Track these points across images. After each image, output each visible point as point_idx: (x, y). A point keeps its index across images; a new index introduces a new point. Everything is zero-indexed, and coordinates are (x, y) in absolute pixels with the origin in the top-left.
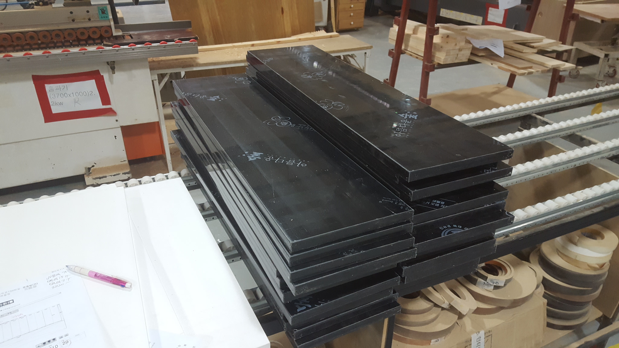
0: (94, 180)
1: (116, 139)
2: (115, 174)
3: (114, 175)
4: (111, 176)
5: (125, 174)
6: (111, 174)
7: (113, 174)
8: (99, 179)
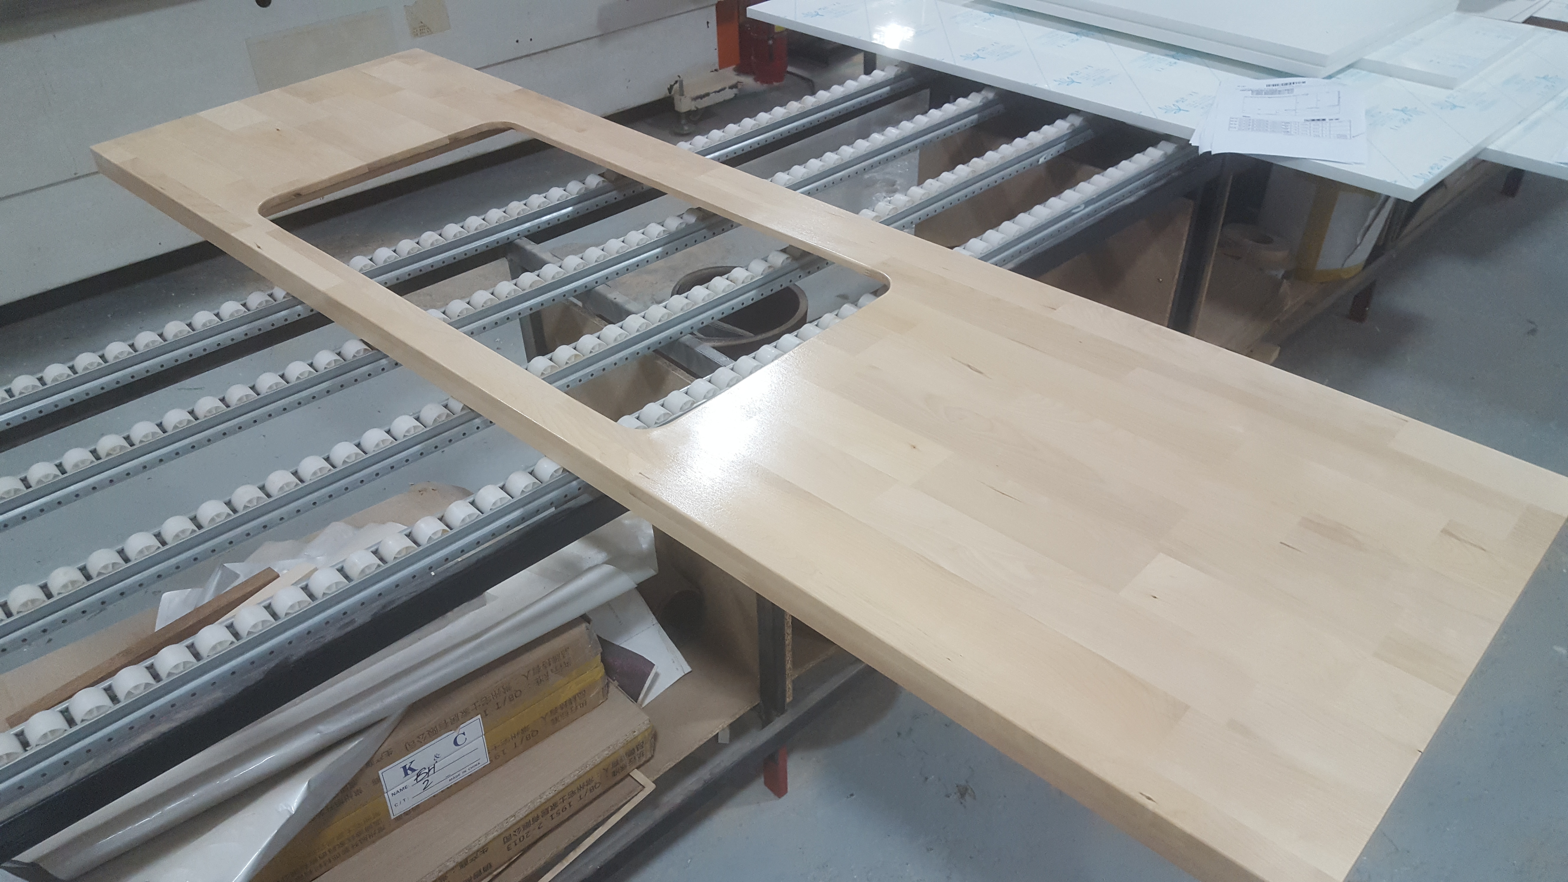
0: (693, 103)
1: (708, 27)
2: (720, 88)
3: (719, 92)
4: (715, 92)
5: (731, 87)
6: (714, 90)
7: (718, 89)
8: (699, 100)
